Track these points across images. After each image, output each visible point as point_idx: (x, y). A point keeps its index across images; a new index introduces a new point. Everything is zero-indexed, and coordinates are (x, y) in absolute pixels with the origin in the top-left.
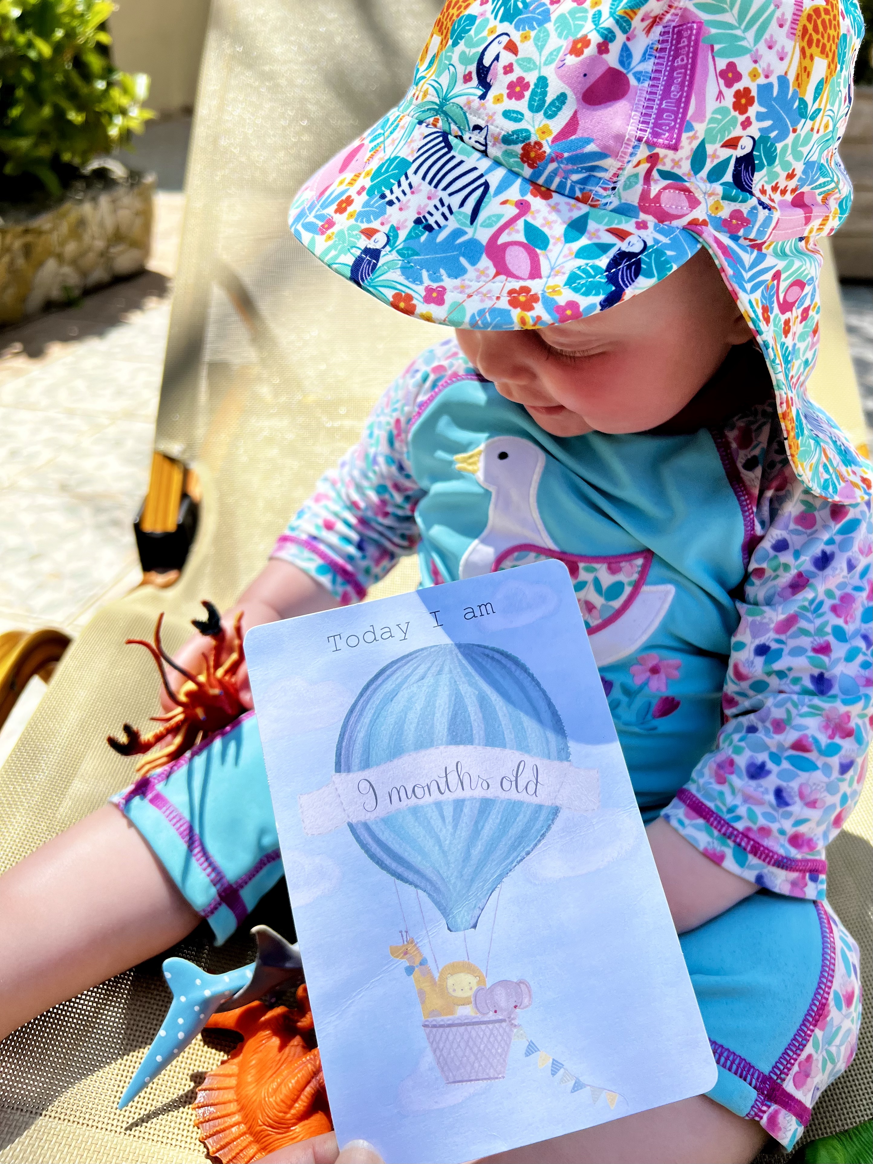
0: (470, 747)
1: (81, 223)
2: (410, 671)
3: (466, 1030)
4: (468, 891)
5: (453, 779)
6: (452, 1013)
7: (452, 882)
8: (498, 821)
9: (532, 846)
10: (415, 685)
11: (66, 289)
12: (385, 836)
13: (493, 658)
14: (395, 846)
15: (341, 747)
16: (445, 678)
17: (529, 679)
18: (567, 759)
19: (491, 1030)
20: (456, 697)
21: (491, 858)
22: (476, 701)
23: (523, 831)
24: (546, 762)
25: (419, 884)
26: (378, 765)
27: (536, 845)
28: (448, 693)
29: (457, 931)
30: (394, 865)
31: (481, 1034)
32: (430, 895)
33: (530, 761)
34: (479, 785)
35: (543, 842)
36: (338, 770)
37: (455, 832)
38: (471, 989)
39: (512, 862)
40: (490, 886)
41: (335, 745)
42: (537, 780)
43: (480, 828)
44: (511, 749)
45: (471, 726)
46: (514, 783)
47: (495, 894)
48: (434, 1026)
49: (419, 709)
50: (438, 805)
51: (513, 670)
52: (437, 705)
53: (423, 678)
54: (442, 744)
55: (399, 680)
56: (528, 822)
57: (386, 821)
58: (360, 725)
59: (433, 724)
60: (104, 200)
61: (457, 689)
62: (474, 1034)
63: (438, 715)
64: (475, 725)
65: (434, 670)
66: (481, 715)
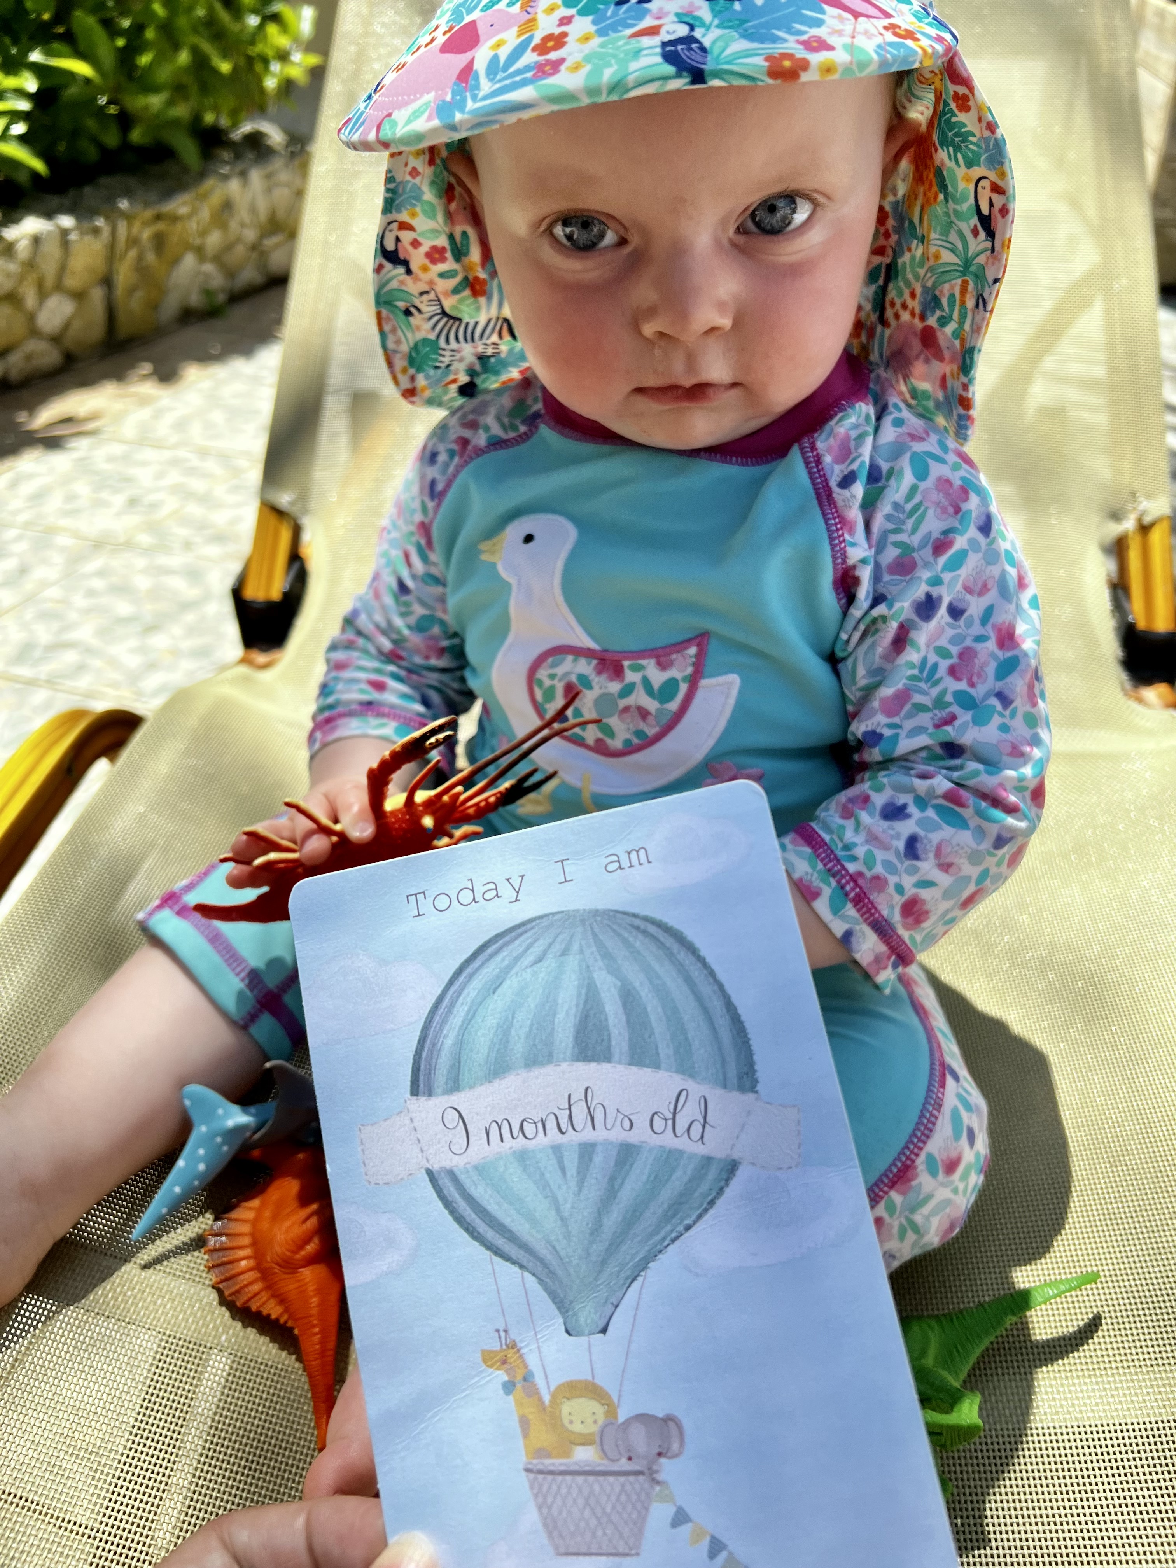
0: (606, 1066)
1: (227, 206)
2: (521, 949)
3: (586, 1480)
4: (596, 1279)
5: (580, 1113)
6: (567, 1454)
7: (575, 1262)
8: (644, 1178)
9: (694, 1217)
10: (529, 970)
11: (208, 293)
12: (481, 1192)
13: (645, 932)
14: (492, 1207)
15: (420, 1057)
16: (573, 962)
17: (699, 965)
18: (753, 1089)
19: (623, 1486)
20: (588, 990)
21: (632, 1232)
22: (617, 997)
23: (681, 1195)
24: (719, 1092)
25: (525, 1264)
26: (471, 1087)
27: (700, 1217)
28: (576, 983)
29: (579, 1334)
30: (490, 1234)
31: (608, 1489)
32: (540, 1281)
33: (696, 1089)
34: (618, 1123)
35: (711, 1212)
36: (415, 1091)
37: (580, 1191)
38: (595, 1422)
39: (664, 1239)
40: (629, 1272)
41: (411, 1055)
42: (705, 1118)
43: (617, 1187)
44: (667, 1070)
45: (609, 1035)
46: (670, 1122)
47: (636, 1285)
48: (540, 1472)
49: (532, 1006)
50: (557, 1149)
51: (675, 951)
52: (560, 1001)
53: (540, 960)
54: (565, 1060)
55: (506, 962)
56: (690, 1181)
57: (480, 1169)
58: (447, 1027)
59: (553, 1029)
60: (256, 176)
61: (590, 978)
62: (597, 1487)
63: (561, 1016)
64: (615, 1032)
65: (558, 947)
66: (624, 1018)
